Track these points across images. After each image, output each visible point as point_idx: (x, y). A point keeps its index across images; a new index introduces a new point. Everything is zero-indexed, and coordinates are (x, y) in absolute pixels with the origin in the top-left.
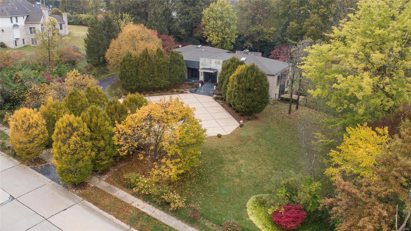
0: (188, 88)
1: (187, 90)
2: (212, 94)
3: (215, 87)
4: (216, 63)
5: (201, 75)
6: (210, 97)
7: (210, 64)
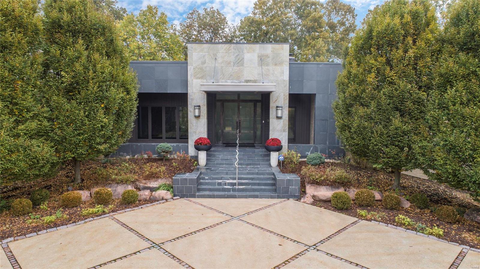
0: (153, 176)
1: (153, 184)
2: (295, 188)
3: (274, 157)
4: (262, 60)
5: (198, 117)
6: (291, 201)
7: (236, 68)
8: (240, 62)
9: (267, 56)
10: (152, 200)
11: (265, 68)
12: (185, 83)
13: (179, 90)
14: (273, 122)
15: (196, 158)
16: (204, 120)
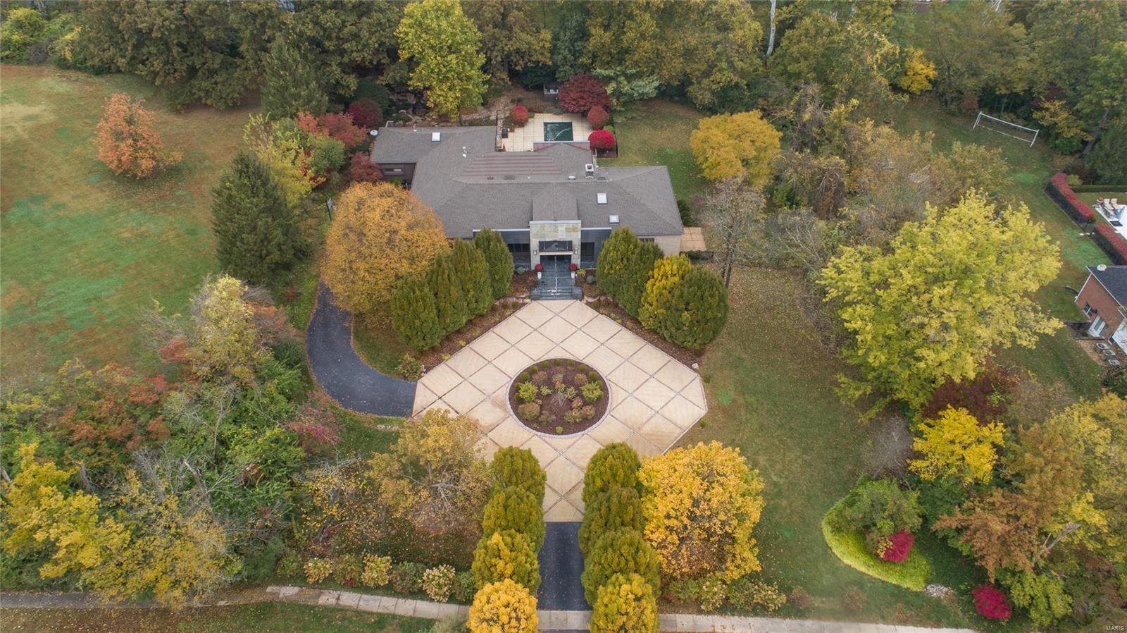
0: (522, 292)
1: (524, 297)
2: (580, 296)
3: (573, 275)
4: (568, 230)
5: (535, 250)
6: (578, 302)
7: (554, 232)
9: (570, 226)
10: (524, 304)
11: (569, 233)
12: (529, 240)
13: (526, 242)
14: (573, 256)
15: (536, 275)
16: (538, 252)
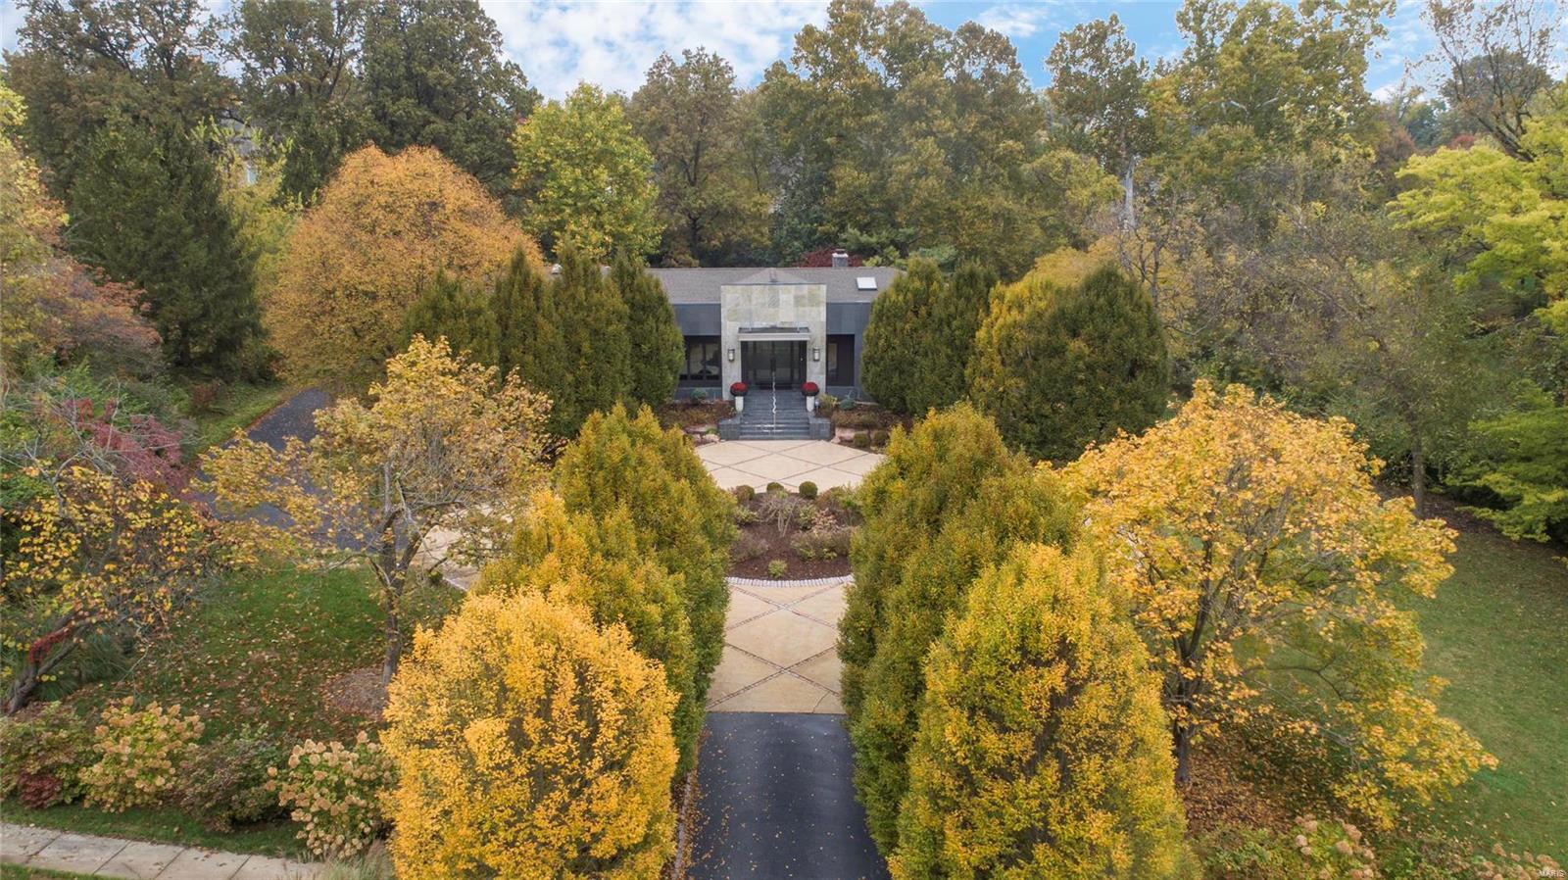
0: (701, 423)
1: (702, 429)
2: (826, 431)
3: (810, 402)
4: (798, 301)
5: (732, 361)
6: (822, 443)
7: (772, 310)
8: (775, 303)
9: (803, 297)
10: (703, 443)
11: (801, 309)
12: (719, 325)
13: (712, 333)
14: (811, 365)
15: (732, 403)
16: (738, 364)
